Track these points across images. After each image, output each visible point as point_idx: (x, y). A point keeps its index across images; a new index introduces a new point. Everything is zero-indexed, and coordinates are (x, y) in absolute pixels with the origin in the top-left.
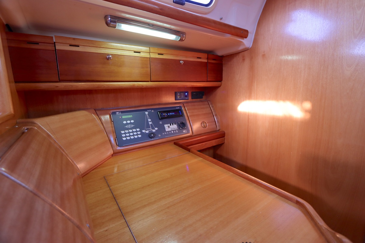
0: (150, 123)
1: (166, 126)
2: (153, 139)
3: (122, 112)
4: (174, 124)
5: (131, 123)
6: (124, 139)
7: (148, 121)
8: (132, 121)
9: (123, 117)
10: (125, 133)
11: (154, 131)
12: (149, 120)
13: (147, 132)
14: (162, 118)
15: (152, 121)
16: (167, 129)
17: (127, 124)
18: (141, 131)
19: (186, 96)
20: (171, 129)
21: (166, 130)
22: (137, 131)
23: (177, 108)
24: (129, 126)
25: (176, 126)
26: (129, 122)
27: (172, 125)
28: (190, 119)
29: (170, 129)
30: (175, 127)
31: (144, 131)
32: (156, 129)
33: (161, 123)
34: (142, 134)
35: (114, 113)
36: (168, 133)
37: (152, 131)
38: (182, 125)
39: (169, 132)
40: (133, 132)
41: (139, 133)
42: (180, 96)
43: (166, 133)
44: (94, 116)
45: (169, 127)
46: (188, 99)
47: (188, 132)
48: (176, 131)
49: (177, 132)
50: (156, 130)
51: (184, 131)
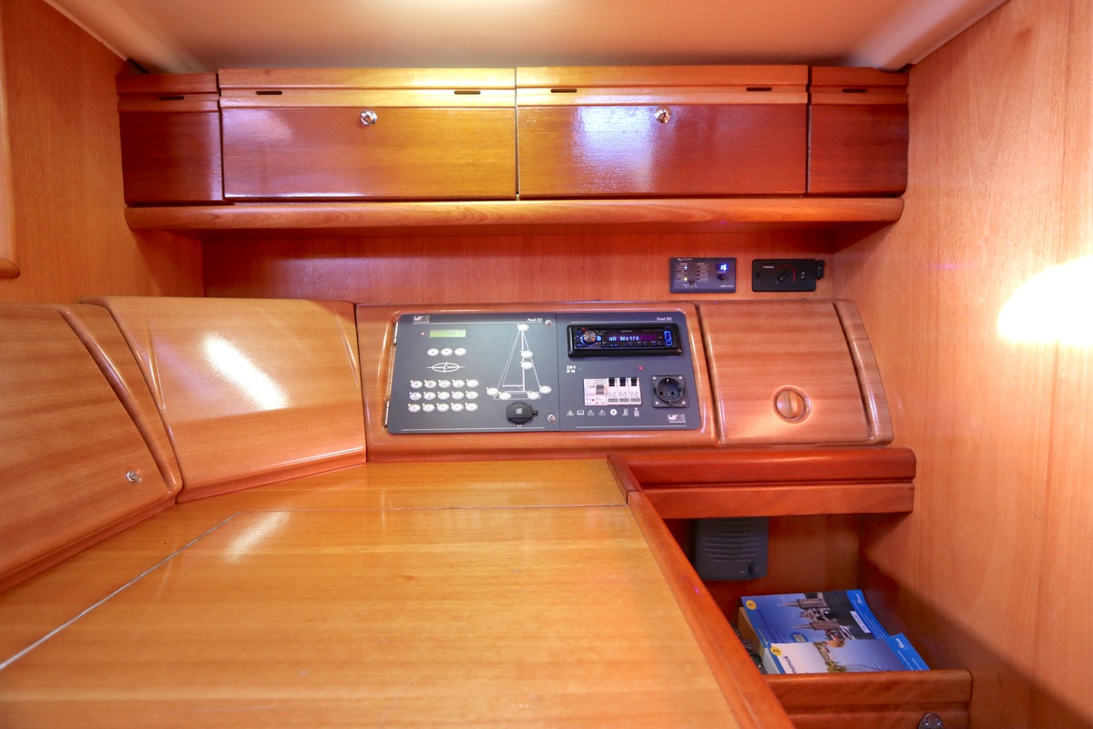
0: (526, 365)
1: (590, 385)
2: (519, 427)
3: (434, 318)
4: (629, 381)
5: (453, 358)
6: (414, 408)
7: (518, 358)
8: (461, 352)
9: (433, 334)
10: (423, 390)
11: (533, 396)
12: (527, 354)
13: (505, 396)
14: (578, 354)
15: (534, 359)
16: (591, 398)
17: (440, 358)
18: (481, 389)
19: (721, 277)
20: (610, 400)
21: (588, 402)
22: (465, 389)
23: (660, 320)
24: (444, 368)
25: (637, 389)
26: (447, 352)
27: (618, 381)
28: (715, 371)
29: (602, 400)
30: (630, 393)
31: (492, 391)
32: (546, 390)
33: (571, 368)
34: (483, 399)
35: (406, 320)
36: (591, 413)
37: (526, 396)
38: (670, 392)
39: (596, 408)
40: (451, 389)
41: (472, 395)
42: (693, 272)
43: (581, 413)
44: (342, 324)
45: (600, 389)
46: (732, 291)
47: (695, 423)
48: (631, 413)
49: (637, 414)
50: (544, 396)
51: (673, 418)
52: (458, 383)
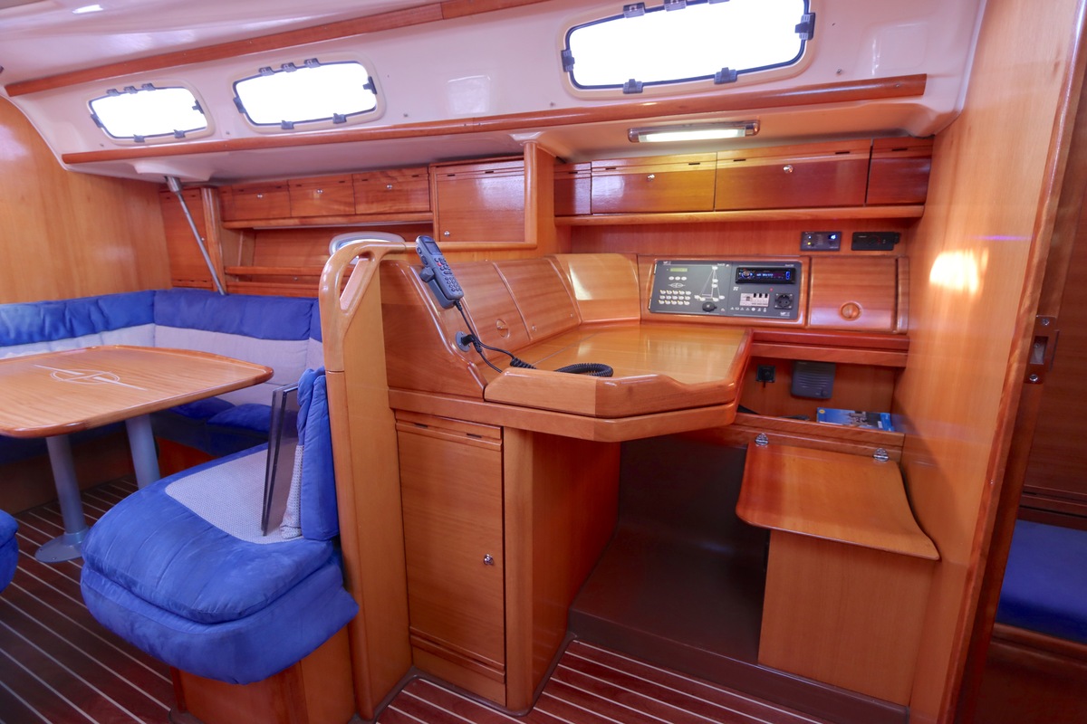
0: (714, 286)
1: (743, 296)
2: (708, 313)
3: (673, 262)
4: (764, 295)
5: (680, 281)
6: (662, 302)
7: (711, 282)
8: (684, 278)
9: (672, 270)
10: (666, 295)
11: (715, 300)
12: (715, 281)
13: (703, 299)
14: (740, 281)
15: (718, 283)
16: (743, 302)
17: (674, 281)
18: (692, 296)
19: (832, 242)
20: (753, 304)
21: (741, 304)
22: (685, 295)
23: (787, 266)
24: (676, 285)
25: (767, 299)
26: (678, 278)
27: (758, 295)
28: (812, 293)
29: (749, 303)
30: (764, 301)
31: (697, 297)
32: (722, 297)
33: (736, 288)
34: (693, 300)
35: (660, 263)
36: (742, 309)
37: (712, 299)
38: (783, 302)
39: (745, 307)
40: (678, 295)
41: (688, 298)
42: (814, 240)
43: (737, 309)
44: (632, 264)
45: (748, 298)
46: (838, 250)
47: (795, 317)
48: (762, 310)
49: (765, 310)
50: (721, 300)
51: (783, 314)
52: (682, 293)
